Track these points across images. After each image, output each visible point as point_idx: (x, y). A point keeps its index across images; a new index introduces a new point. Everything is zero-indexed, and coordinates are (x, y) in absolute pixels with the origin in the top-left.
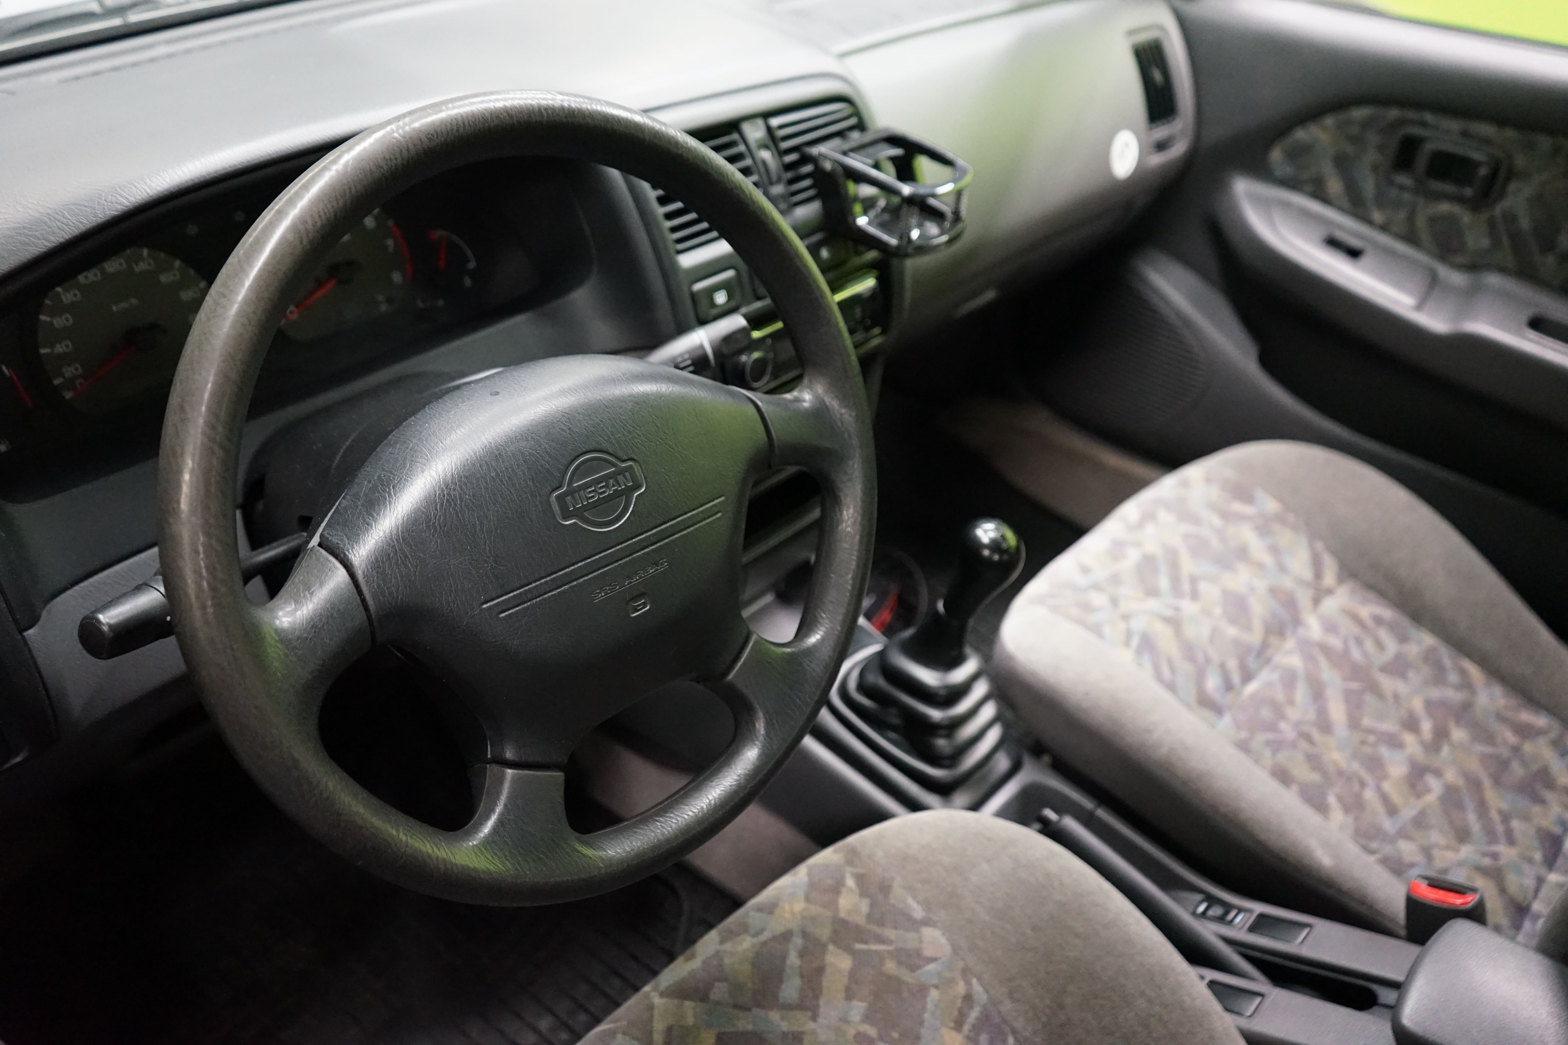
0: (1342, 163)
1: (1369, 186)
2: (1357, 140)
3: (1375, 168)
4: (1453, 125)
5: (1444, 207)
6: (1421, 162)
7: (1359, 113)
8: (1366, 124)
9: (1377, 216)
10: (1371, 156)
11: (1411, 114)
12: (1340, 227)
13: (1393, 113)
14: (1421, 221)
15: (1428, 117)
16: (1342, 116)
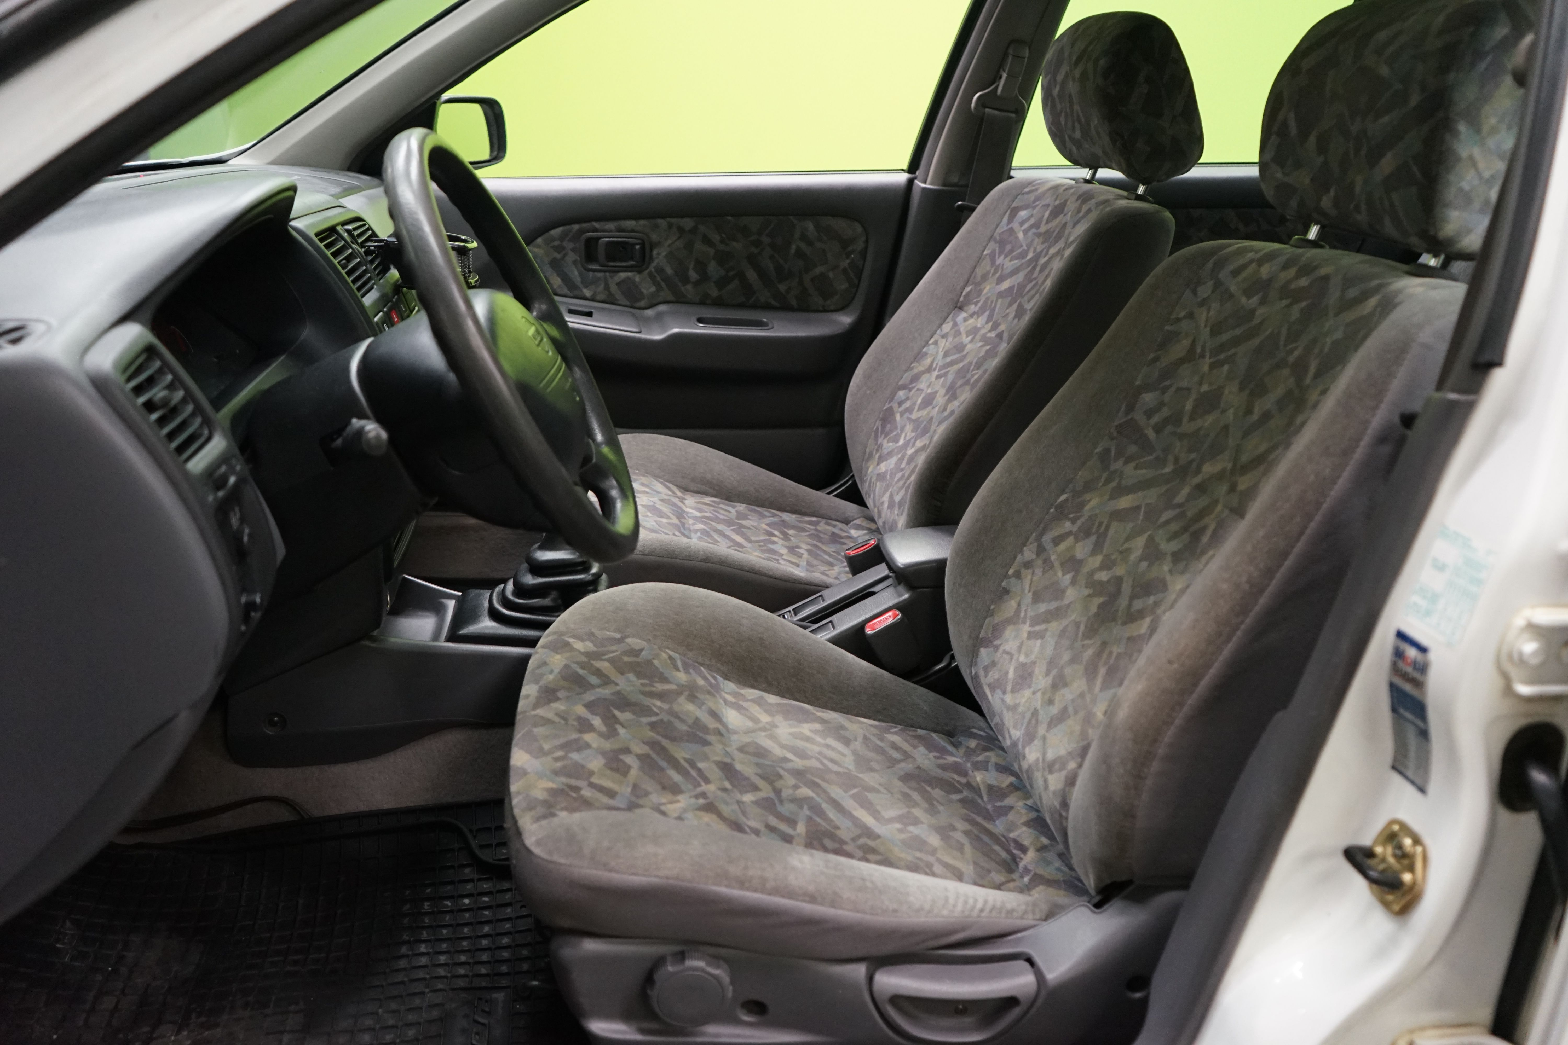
0: (555, 265)
1: (575, 274)
2: (559, 249)
3: (575, 262)
4: (611, 226)
5: (623, 275)
6: (601, 253)
7: (556, 232)
8: (562, 238)
9: (587, 293)
10: (571, 257)
11: (586, 225)
12: (571, 304)
13: (576, 227)
14: (614, 288)
15: (596, 225)
16: (546, 235)
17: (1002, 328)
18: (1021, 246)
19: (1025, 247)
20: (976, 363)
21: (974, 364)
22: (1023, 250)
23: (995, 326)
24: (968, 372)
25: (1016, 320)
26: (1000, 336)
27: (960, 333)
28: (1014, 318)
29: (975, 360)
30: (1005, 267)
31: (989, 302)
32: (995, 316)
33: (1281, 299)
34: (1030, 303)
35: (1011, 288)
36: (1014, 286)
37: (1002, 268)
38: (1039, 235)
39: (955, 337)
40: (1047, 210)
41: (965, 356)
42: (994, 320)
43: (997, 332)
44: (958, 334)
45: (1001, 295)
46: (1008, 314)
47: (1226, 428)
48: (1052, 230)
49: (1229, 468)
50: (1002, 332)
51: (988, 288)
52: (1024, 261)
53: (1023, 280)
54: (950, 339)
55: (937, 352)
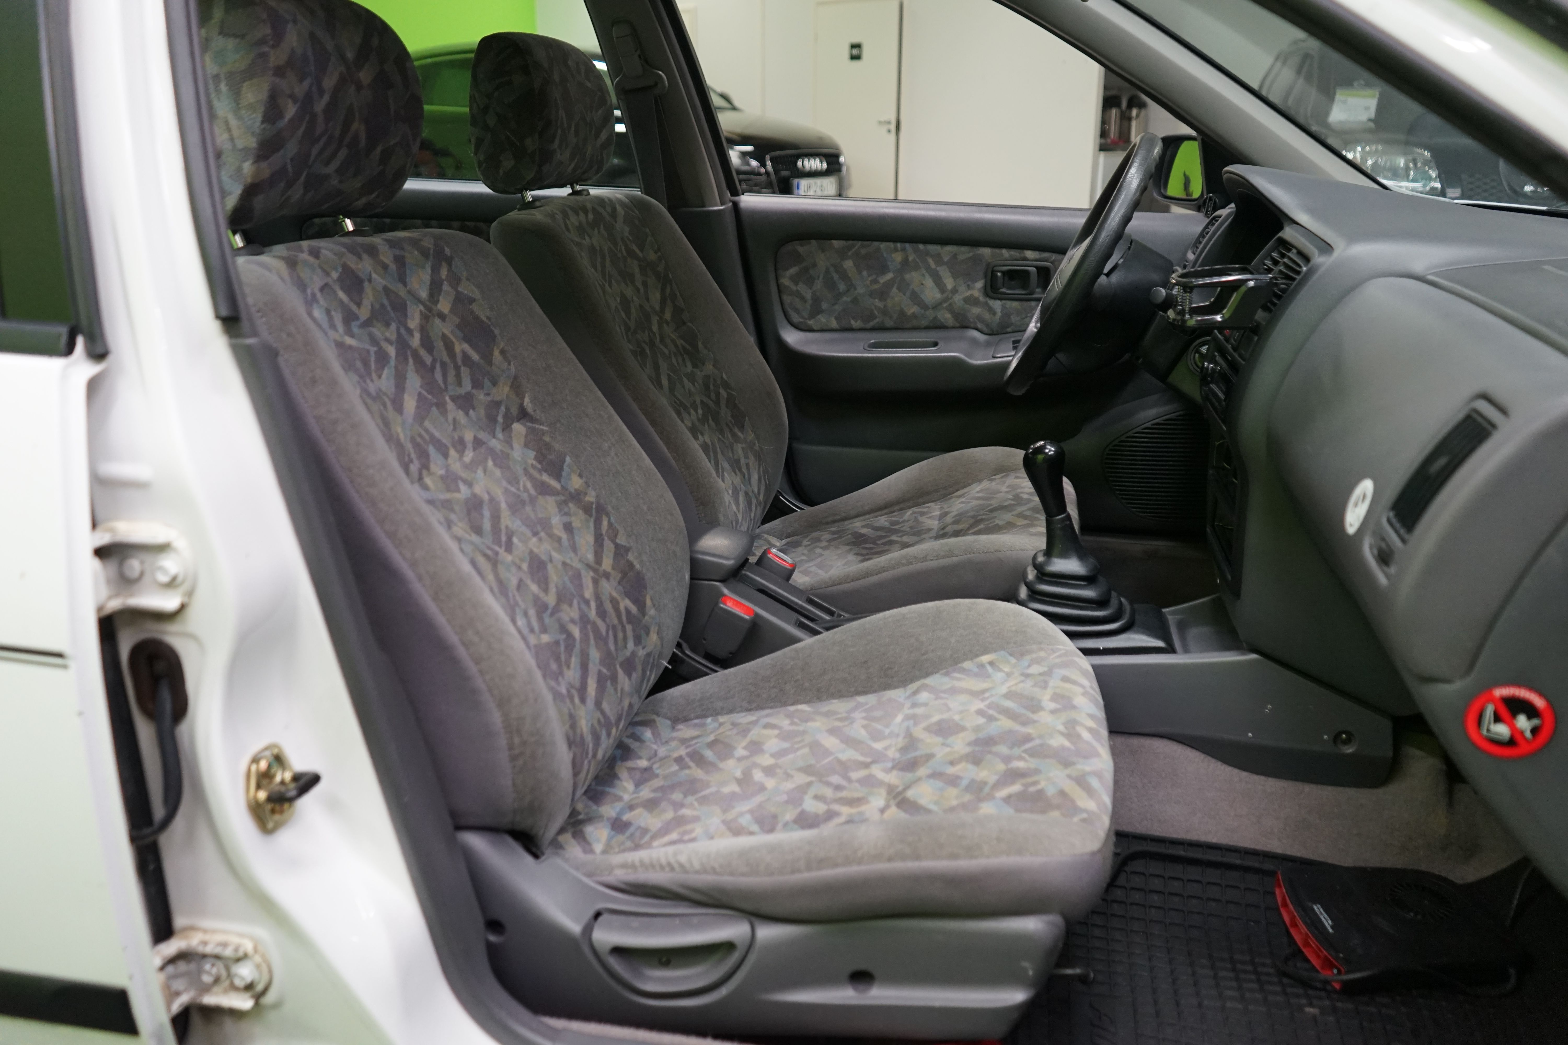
17: (469, 436)
18: (368, 352)
19: (373, 349)
20: (510, 483)
21: (509, 487)
22: (376, 353)
23: (460, 445)
24: (519, 496)
25: (471, 412)
26: (478, 443)
27: (448, 501)
28: (467, 414)
29: (504, 483)
30: (384, 389)
31: (419, 440)
32: (445, 441)
33: (594, 230)
34: (463, 383)
35: (420, 398)
36: (420, 394)
37: (385, 394)
38: (367, 324)
39: (452, 510)
40: (335, 293)
41: (492, 499)
42: (449, 445)
43: (470, 446)
44: (447, 505)
45: (420, 417)
46: (454, 420)
47: (641, 306)
48: (377, 306)
49: (658, 319)
50: (476, 439)
51: (399, 430)
52: (393, 362)
53: (422, 377)
54: (453, 517)
55: (472, 543)
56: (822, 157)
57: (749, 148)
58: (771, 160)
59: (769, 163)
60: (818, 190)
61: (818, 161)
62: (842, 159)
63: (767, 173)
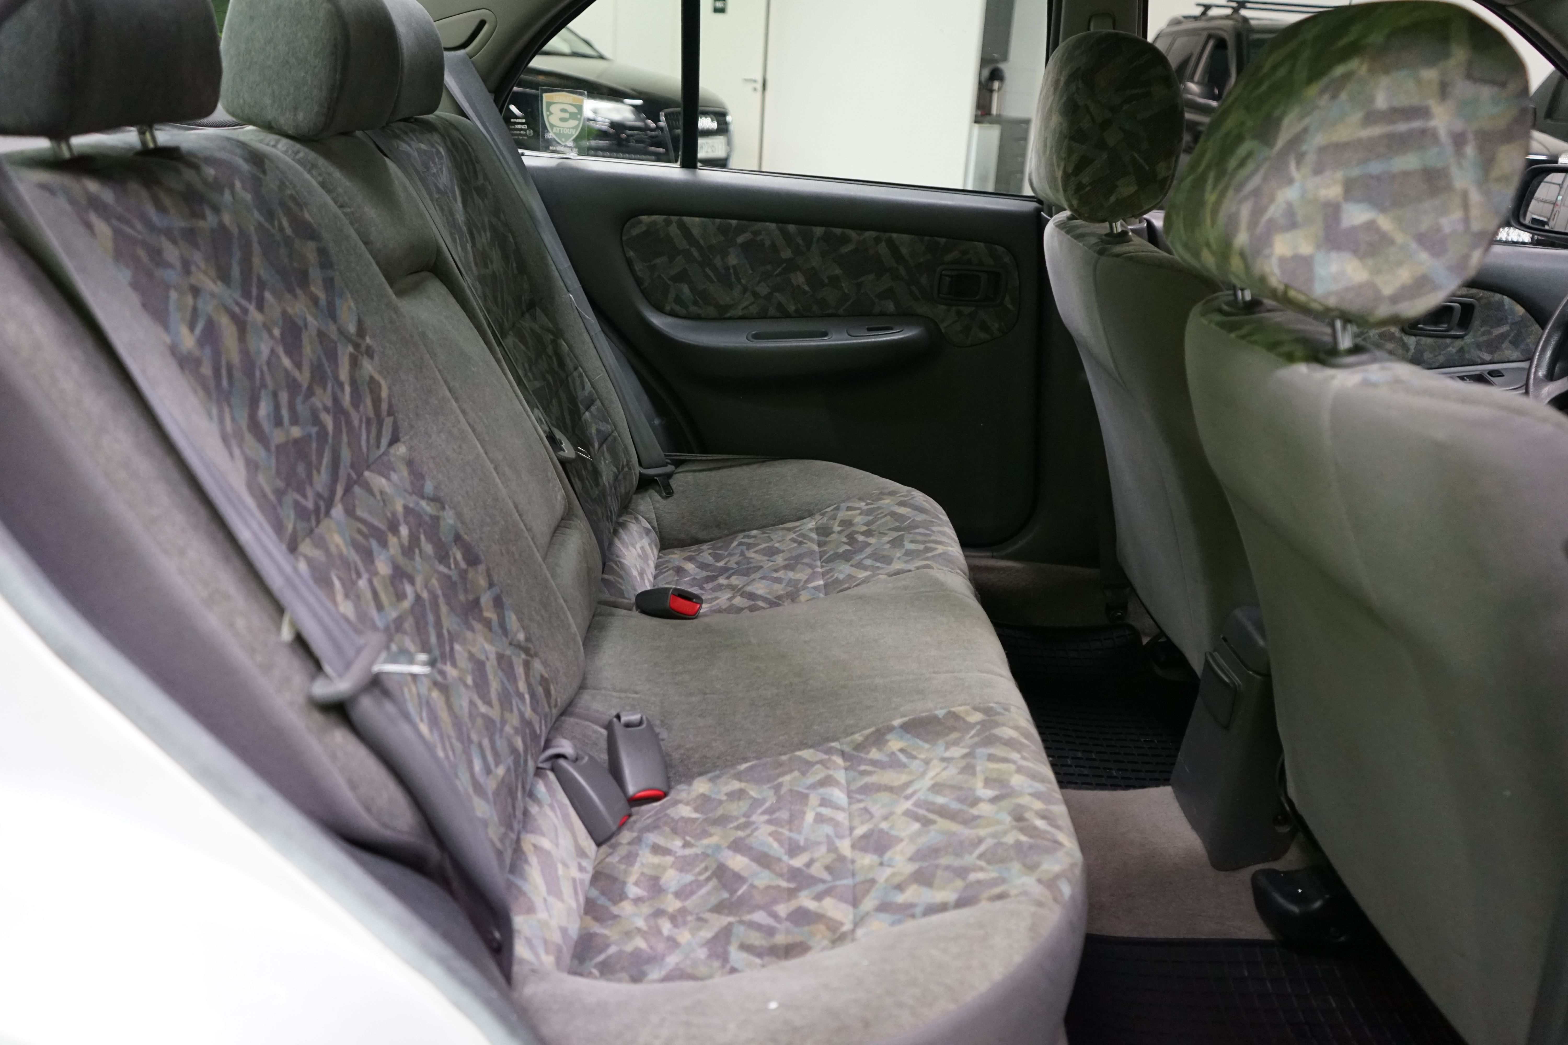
56: (712, 116)
57: (639, 102)
58: (666, 116)
59: (663, 118)
60: (710, 150)
61: (709, 119)
62: (729, 118)
63: (662, 129)
